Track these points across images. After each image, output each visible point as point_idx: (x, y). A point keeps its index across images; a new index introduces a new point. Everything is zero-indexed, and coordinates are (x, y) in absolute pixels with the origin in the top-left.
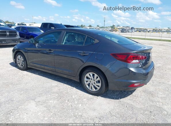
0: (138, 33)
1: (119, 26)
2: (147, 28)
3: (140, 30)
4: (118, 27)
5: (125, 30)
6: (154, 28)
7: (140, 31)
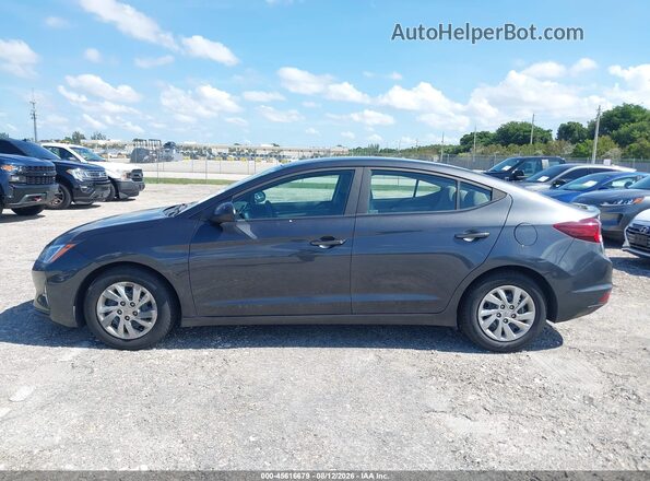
0: (189, 161)
1: (100, 137)
2: (209, 145)
3: (197, 153)
4: (101, 142)
5: (147, 152)
6: (233, 146)
7: (194, 157)
